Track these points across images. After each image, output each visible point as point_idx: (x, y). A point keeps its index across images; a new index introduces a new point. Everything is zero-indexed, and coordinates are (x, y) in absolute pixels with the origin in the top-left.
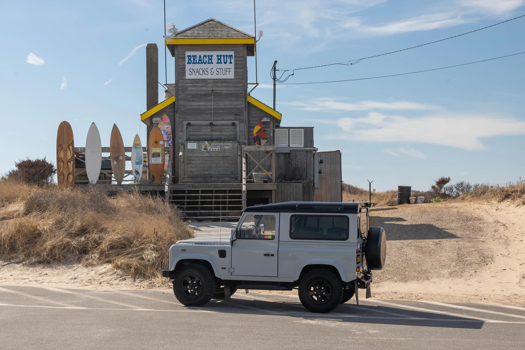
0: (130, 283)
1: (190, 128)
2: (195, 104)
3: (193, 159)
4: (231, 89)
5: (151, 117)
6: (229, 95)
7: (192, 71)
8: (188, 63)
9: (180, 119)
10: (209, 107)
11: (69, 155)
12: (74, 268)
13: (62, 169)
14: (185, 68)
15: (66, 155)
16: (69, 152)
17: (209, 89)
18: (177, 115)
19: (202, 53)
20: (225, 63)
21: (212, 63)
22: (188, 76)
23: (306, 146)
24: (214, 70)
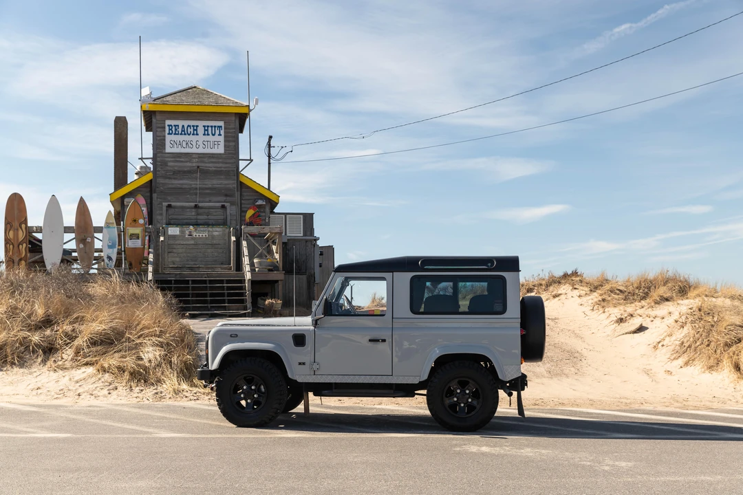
0: (125, 394)
1: (171, 211)
2: (176, 183)
3: (175, 246)
4: (221, 165)
5: (123, 198)
6: (218, 173)
7: (174, 143)
8: (169, 134)
9: (159, 200)
10: (193, 186)
11: (21, 235)
12: (35, 374)
13: (11, 253)
14: (165, 140)
15: (16, 235)
16: (20, 232)
17: (194, 165)
18: (155, 196)
19: (186, 123)
20: (214, 135)
21: (197, 134)
22: (168, 149)
23: (305, 235)
24: (200, 143)
